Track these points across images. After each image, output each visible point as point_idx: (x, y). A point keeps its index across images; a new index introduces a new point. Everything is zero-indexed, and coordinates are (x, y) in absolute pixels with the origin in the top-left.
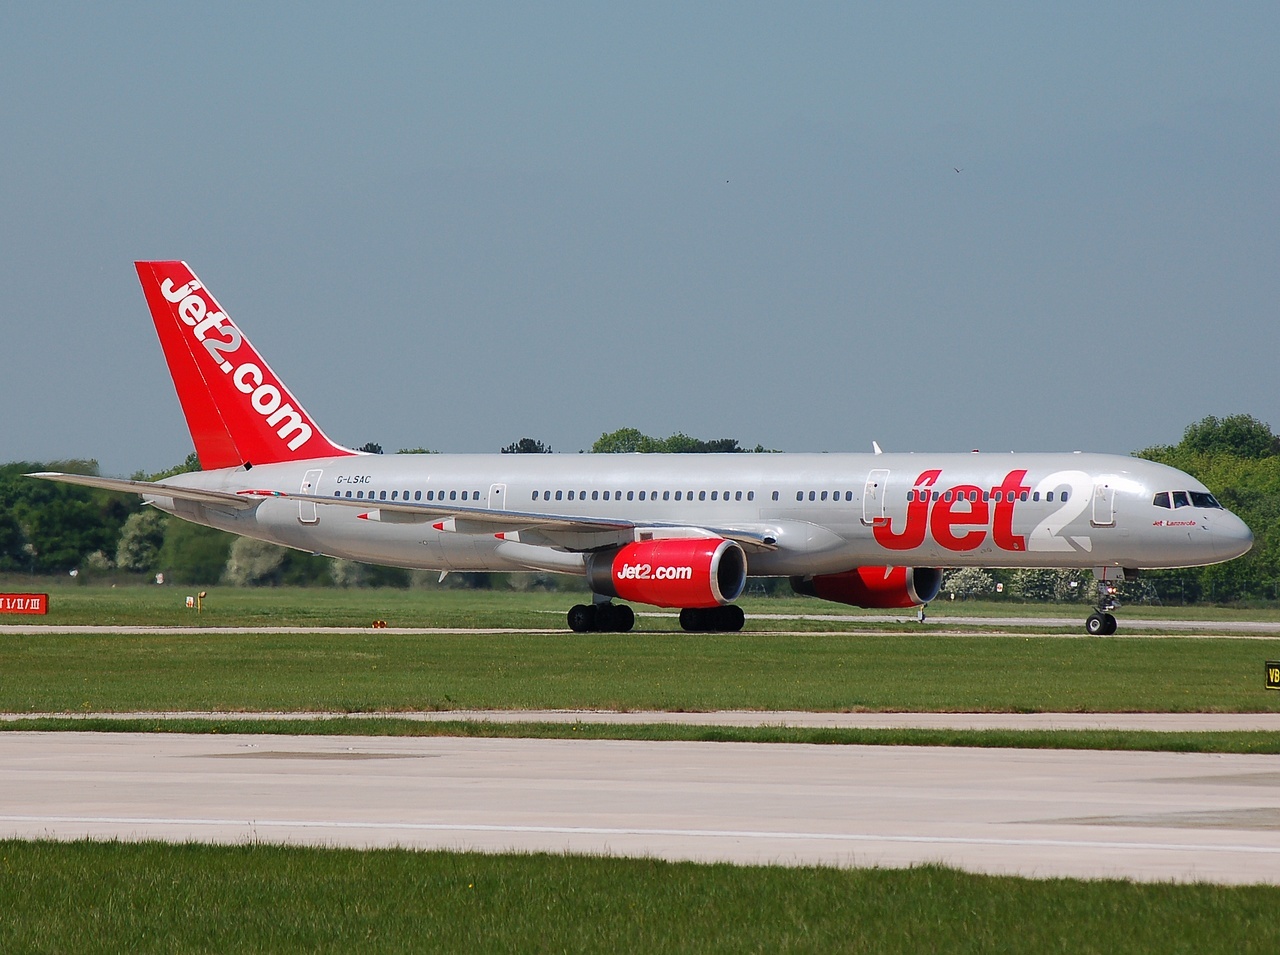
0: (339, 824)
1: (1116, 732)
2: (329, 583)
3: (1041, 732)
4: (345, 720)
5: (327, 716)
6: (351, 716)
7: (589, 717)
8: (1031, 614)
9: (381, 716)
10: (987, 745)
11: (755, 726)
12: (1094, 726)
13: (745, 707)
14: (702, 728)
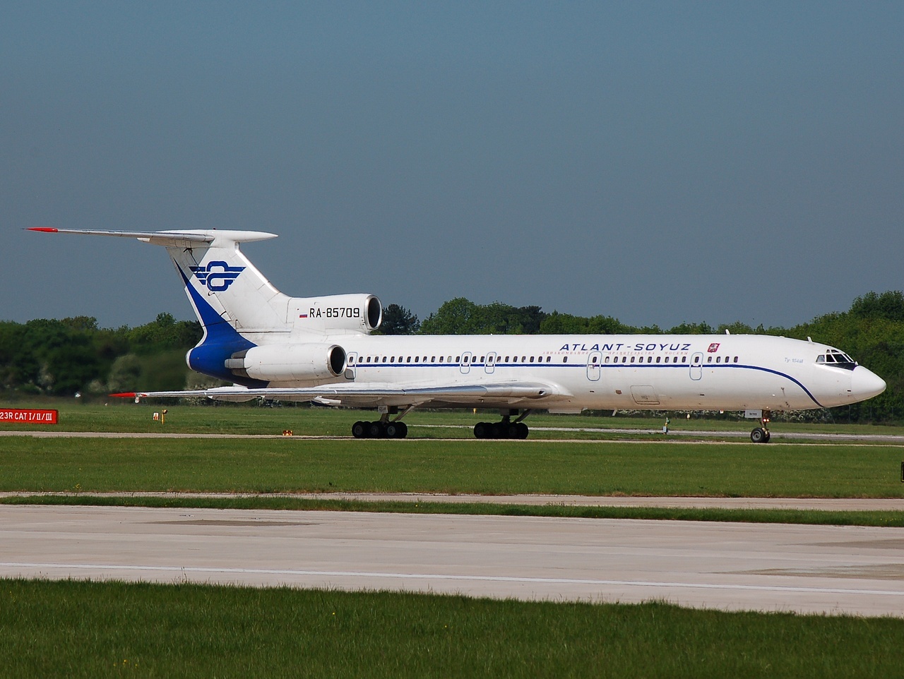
1: (794, 511)
3: (742, 511)
4: (258, 499)
5: (245, 496)
6: (262, 496)
7: (428, 498)
8: (743, 429)
9: (282, 496)
10: (704, 520)
11: (543, 505)
13: (538, 492)
14: (505, 506)
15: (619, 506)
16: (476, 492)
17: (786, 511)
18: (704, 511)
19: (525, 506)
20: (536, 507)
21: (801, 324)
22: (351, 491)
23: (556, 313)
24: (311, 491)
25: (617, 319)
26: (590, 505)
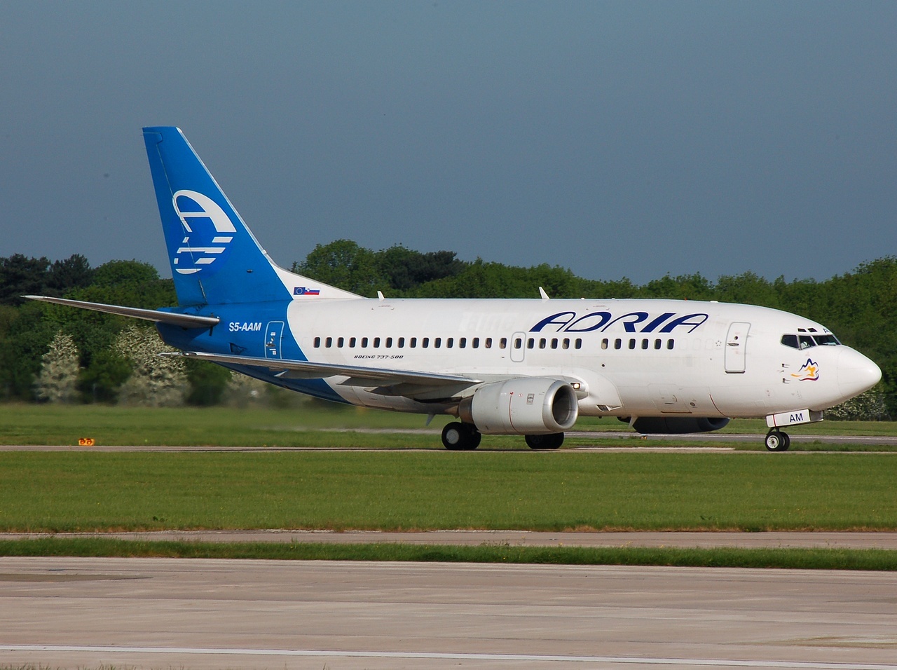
0: (49, 648)
1: (846, 552)
2: (34, 399)
3: (769, 551)
4: (50, 541)
5: (33, 536)
6: (59, 536)
7: (304, 537)
8: (757, 430)
9: (90, 536)
10: (714, 564)
11: (476, 544)
12: (823, 545)
13: (465, 527)
14: (422, 548)
15: (588, 546)
16: (373, 528)
17: (834, 551)
18: (713, 553)
19: (449, 548)
20: (466, 549)
21: (841, 275)
22: (190, 527)
23: (479, 262)
24: (129, 528)
25: (569, 271)
26: (547, 546)
